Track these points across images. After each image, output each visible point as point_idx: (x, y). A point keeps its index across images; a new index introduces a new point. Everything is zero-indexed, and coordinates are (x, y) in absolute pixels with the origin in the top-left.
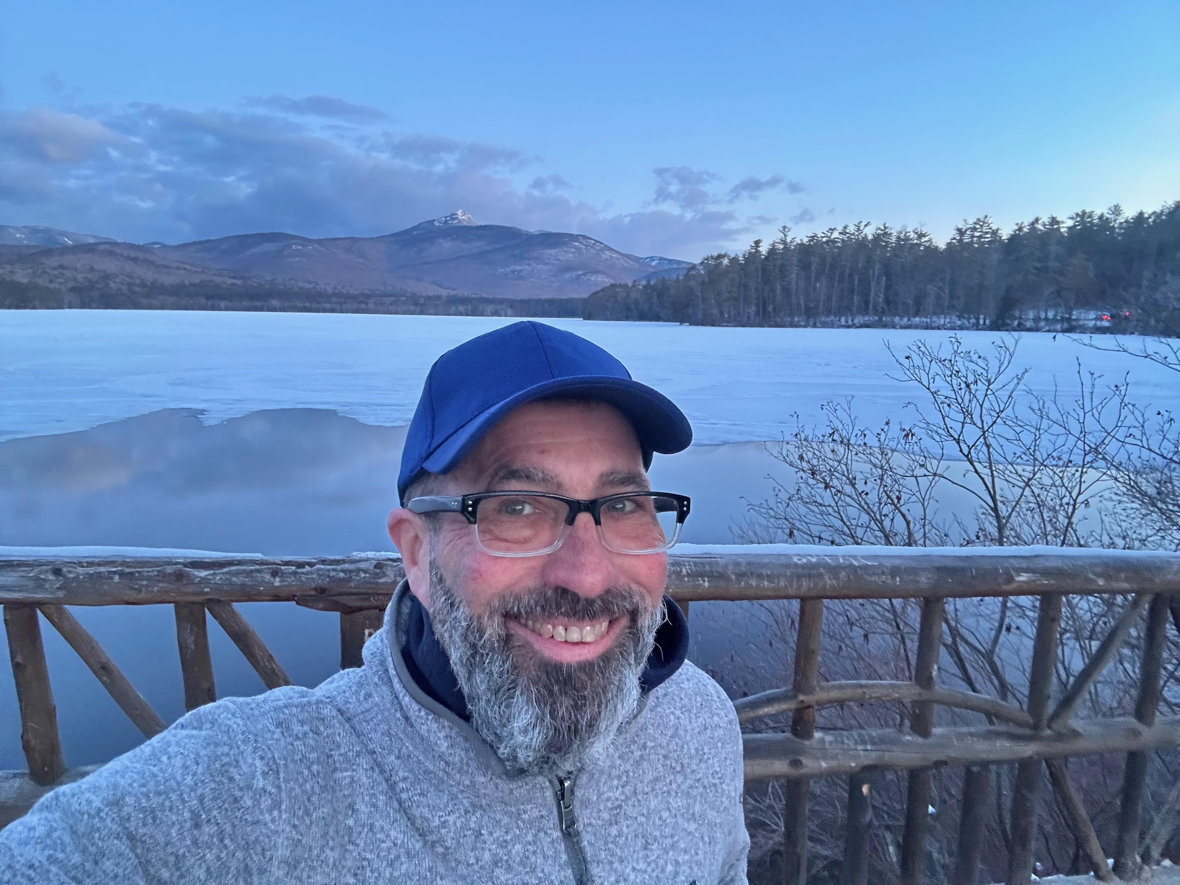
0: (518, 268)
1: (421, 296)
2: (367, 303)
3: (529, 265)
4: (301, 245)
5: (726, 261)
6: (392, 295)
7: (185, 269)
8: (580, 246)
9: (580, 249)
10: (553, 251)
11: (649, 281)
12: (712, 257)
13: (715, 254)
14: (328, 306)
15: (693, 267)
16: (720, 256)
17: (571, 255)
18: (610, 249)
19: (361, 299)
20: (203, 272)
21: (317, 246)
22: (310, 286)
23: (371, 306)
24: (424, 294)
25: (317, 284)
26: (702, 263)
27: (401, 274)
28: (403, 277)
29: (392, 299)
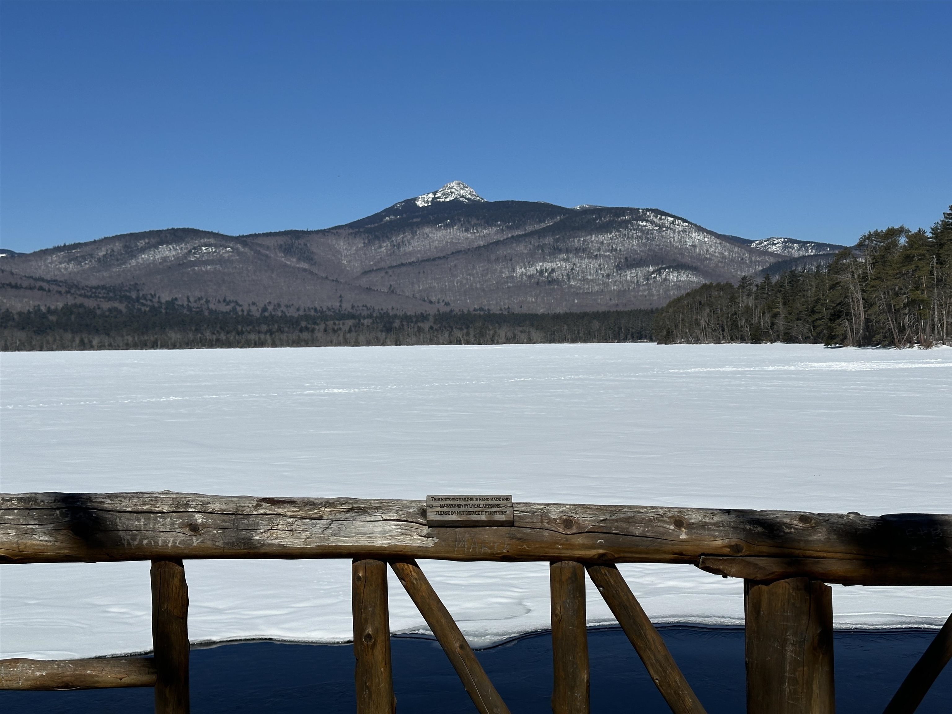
0: (548, 265)
1: (395, 316)
2: (313, 331)
3: (565, 260)
4: (216, 246)
5: (903, 240)
6: (352, 316)
7: (41, 289)
8: (650, 227)
9: (649, 232)
10: (605, 238)
11: (768, 278)
12: (877, 234)
13: (883, 228)
14: (253, 337)
15: (845, 252)
16: (892, 233)
17: (635, 242)
18: (700, 229)
19: (303, 324)
20: (68, 292)
21: (239, 246)
22: (228, 308)
23: (319, 334)
24: (400, 313)
25: (237, 303)
26: (860, 245)
27: (364, 282)
28: (369, 289)
29: (350, 322)
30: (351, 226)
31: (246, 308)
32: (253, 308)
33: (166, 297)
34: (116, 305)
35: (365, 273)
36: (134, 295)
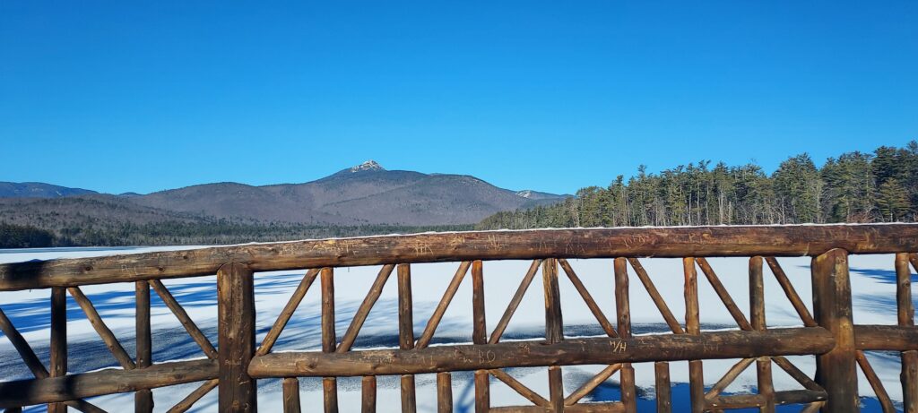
3: (426, 200)
4: (246, 191)
7: (152, 213)
8: (467, 184)
9: (467, 187)
10: (446, 189)
16: (592, 189)
20: (167, 215)
21: (258, 192)
22: (252, 223)
25: (257, 220)
27: (324, 211)
28: (326, 213)
29: (317, 230)
30: (317, 182)
31: (262, 222)
32: (266, 223)
33: (219, 217)
34: (193, 221)
35: (324, 206)
36: (202, 216)
